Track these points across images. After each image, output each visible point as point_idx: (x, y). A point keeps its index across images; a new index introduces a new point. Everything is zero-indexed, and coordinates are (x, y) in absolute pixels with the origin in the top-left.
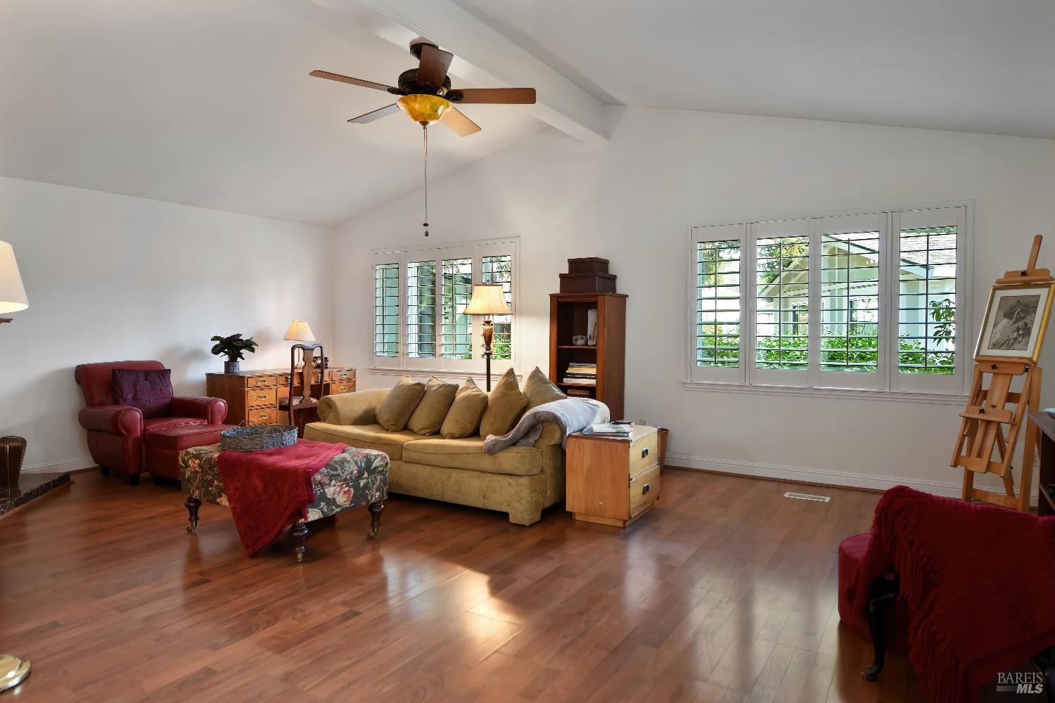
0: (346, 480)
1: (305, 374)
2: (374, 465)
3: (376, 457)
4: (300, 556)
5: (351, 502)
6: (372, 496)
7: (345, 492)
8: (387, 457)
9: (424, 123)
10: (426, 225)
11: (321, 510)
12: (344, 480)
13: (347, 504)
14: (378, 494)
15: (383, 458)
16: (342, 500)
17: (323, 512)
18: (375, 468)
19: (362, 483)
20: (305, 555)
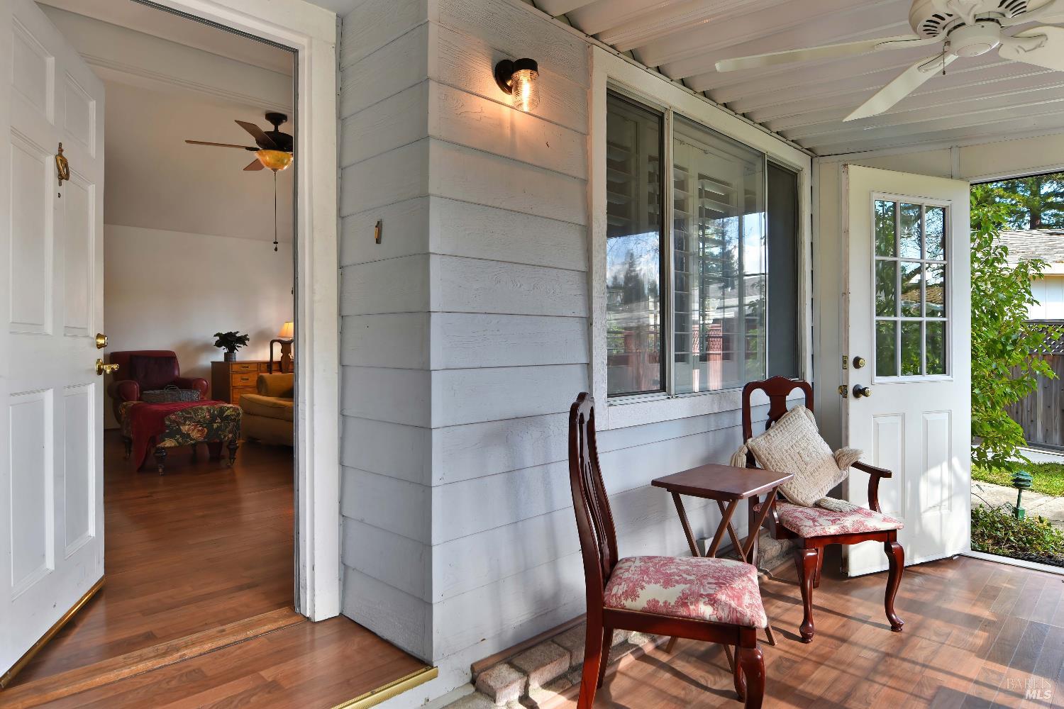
0: (199, 422)
1: (283, 363)
2: (226, 414)
3: (229, 408)
4: (160, 470)
5: (205, 438)
6: (225, 437)
7: (199, 431)
8: (239, 408)
9: (275, 170)
10: (276, 243)
11: (177, 440)
12: (197, 422)
13: (201, 439)
14: (230, 436)
15: (235, 409)
16: (195, 435)
17: (178, 442)
18: (227, 416)
19: (215, 426)
20: (164, 470)
